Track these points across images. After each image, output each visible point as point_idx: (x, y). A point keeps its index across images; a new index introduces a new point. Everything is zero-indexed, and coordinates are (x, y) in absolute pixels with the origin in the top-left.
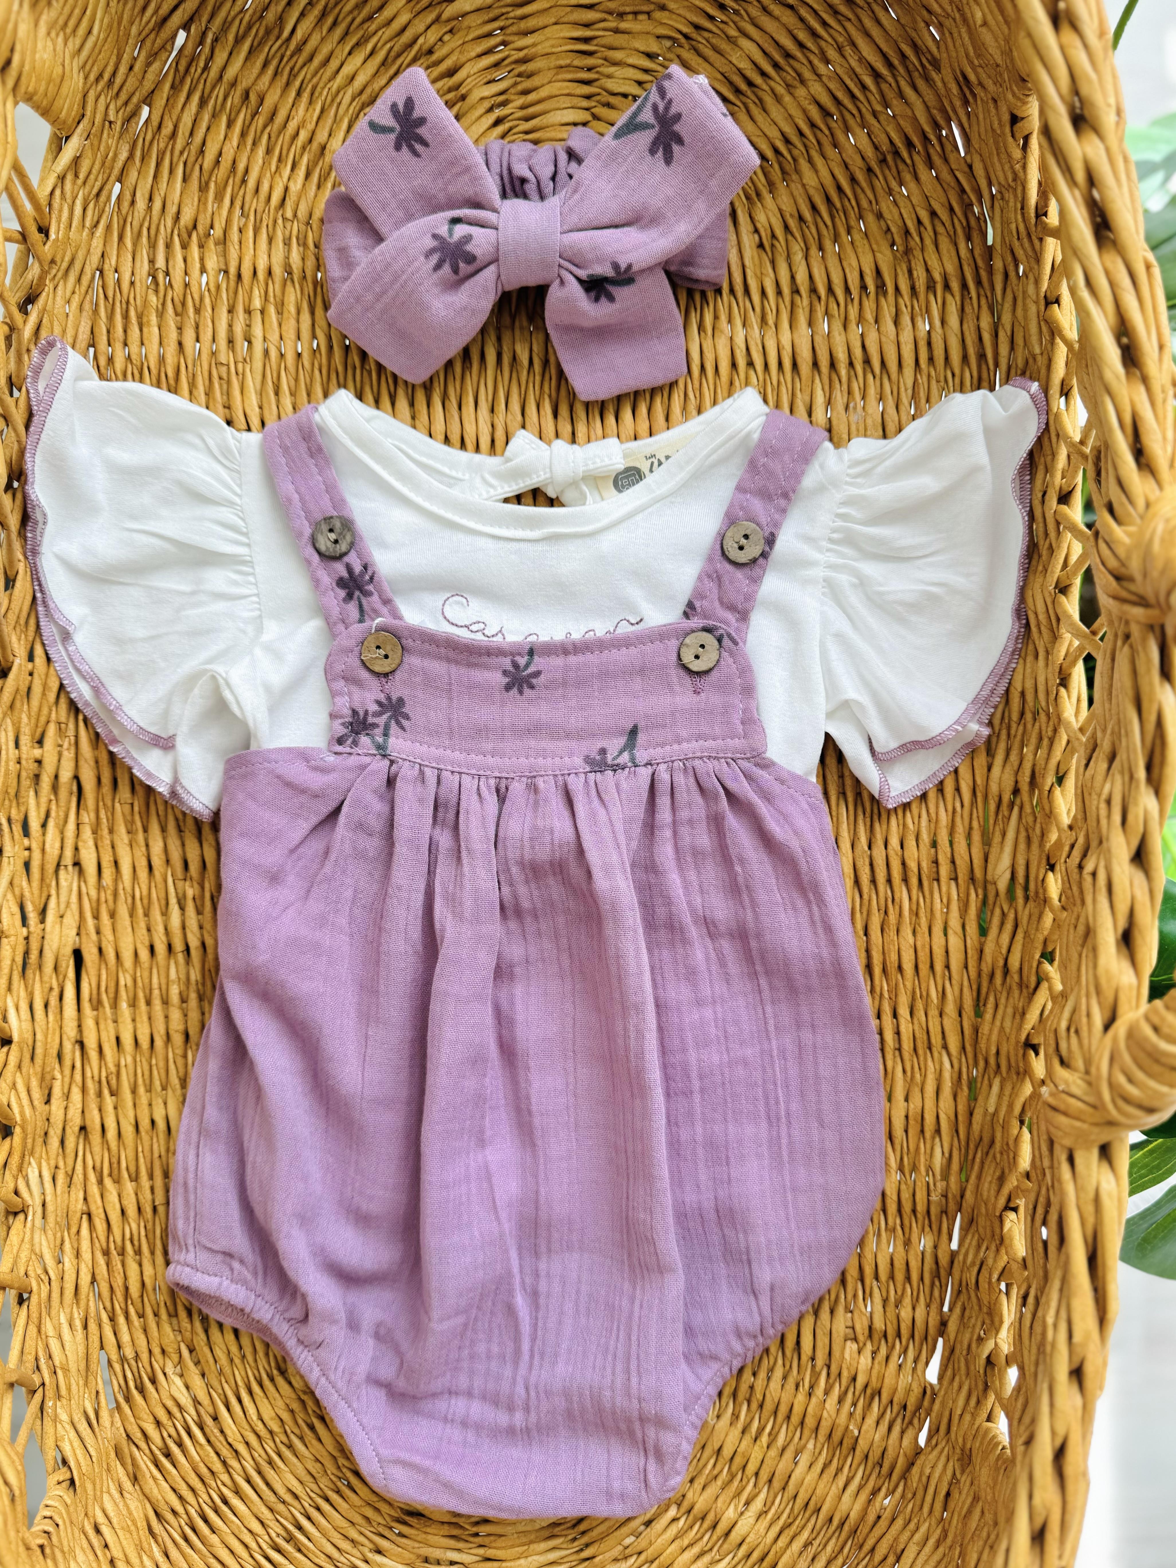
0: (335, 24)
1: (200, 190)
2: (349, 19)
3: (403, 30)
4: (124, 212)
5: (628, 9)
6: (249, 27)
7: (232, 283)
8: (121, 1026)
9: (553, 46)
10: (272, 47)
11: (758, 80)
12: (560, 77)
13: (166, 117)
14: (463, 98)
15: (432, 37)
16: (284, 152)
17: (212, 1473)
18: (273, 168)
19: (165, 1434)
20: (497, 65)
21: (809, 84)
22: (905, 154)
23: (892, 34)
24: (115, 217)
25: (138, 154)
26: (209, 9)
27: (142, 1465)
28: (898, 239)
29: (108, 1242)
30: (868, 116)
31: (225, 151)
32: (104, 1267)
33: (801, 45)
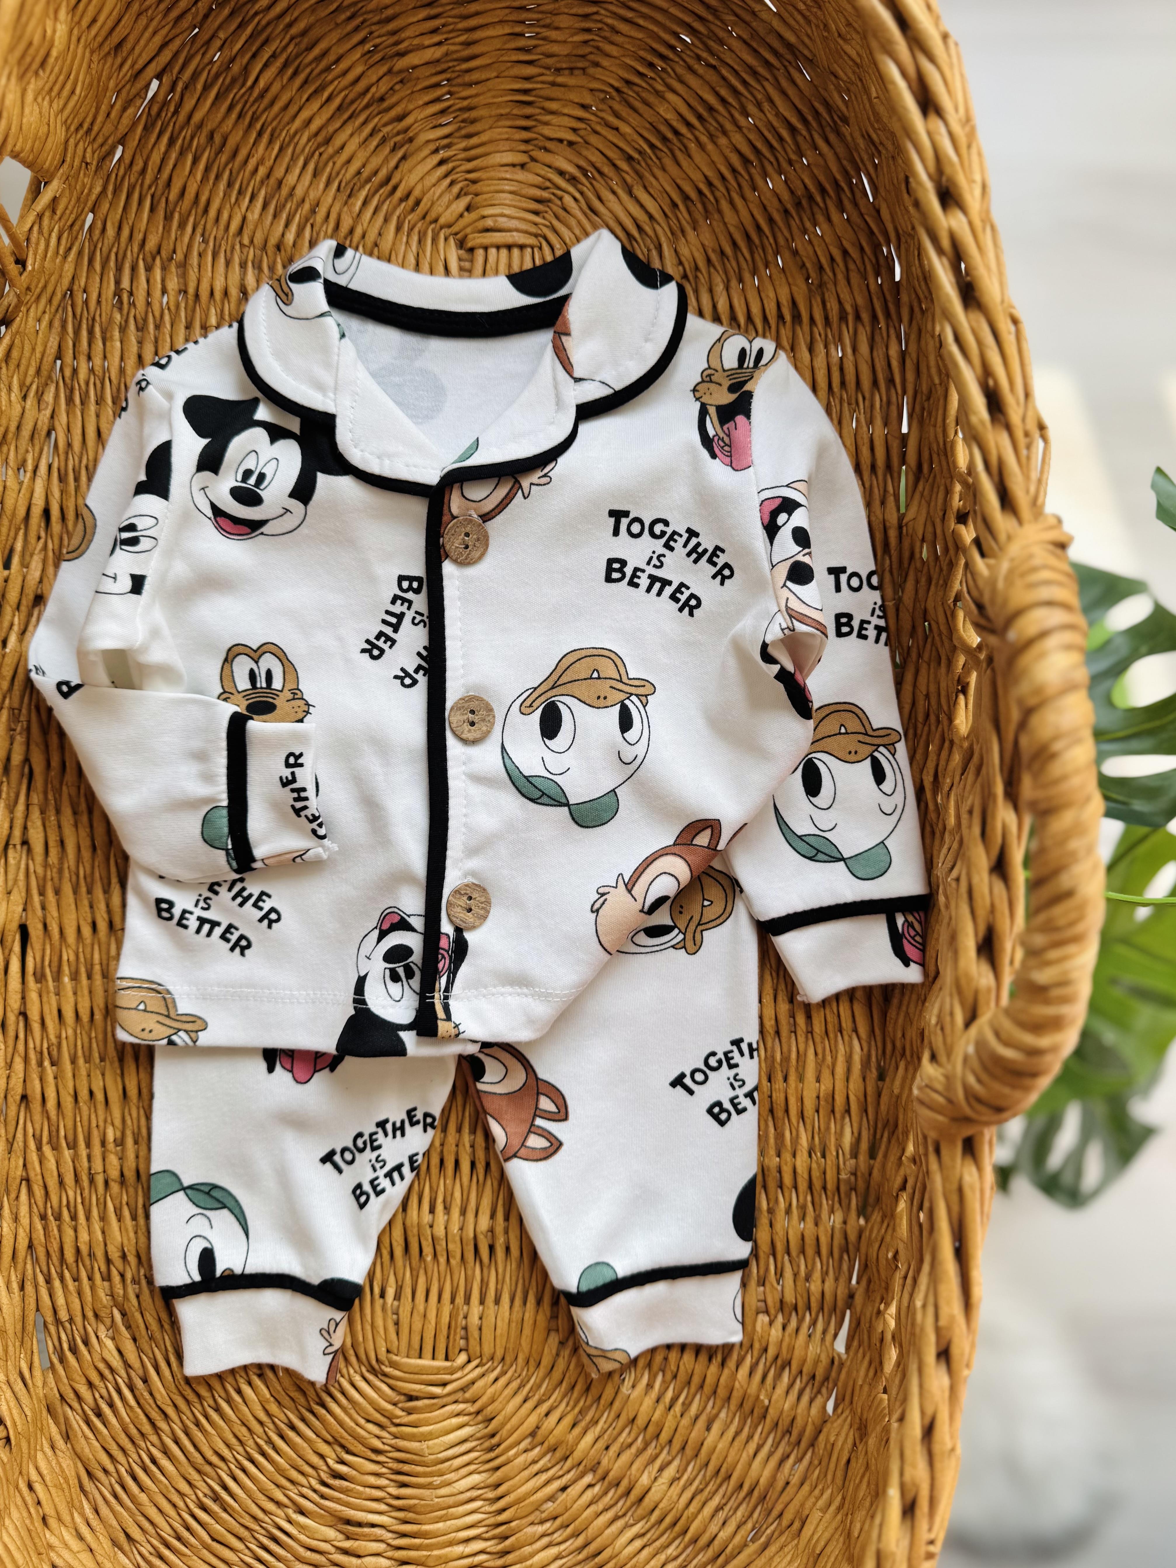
0: (295, 73)
1: (166, 219)
2: (308, 70)
3: (358, 80)
4: (95, 239)
5: (564, 66)
7: (191, 302)
8: (63, 1000)
9: (494, 97)
10: (237, 92)
11: (683, 130)
12: (500, 123)
13: (137, 156)
14: (411, 140)
16: (244, 186)
17: (142, 1435)
18: (233, 200)
19: (97, 1396)
20: (443, 112)
21: (731, 134)
22: (819, 199)
23: (807, 94)
24: (87, 244)
25: (111, 188)
26: (181, 61)
27: (74, 1423)
28: (813, 274)
29: (45, 1208)
30: (785, 165)
31: (189, 184)
32: (42, 1232)
33: (723, 101)
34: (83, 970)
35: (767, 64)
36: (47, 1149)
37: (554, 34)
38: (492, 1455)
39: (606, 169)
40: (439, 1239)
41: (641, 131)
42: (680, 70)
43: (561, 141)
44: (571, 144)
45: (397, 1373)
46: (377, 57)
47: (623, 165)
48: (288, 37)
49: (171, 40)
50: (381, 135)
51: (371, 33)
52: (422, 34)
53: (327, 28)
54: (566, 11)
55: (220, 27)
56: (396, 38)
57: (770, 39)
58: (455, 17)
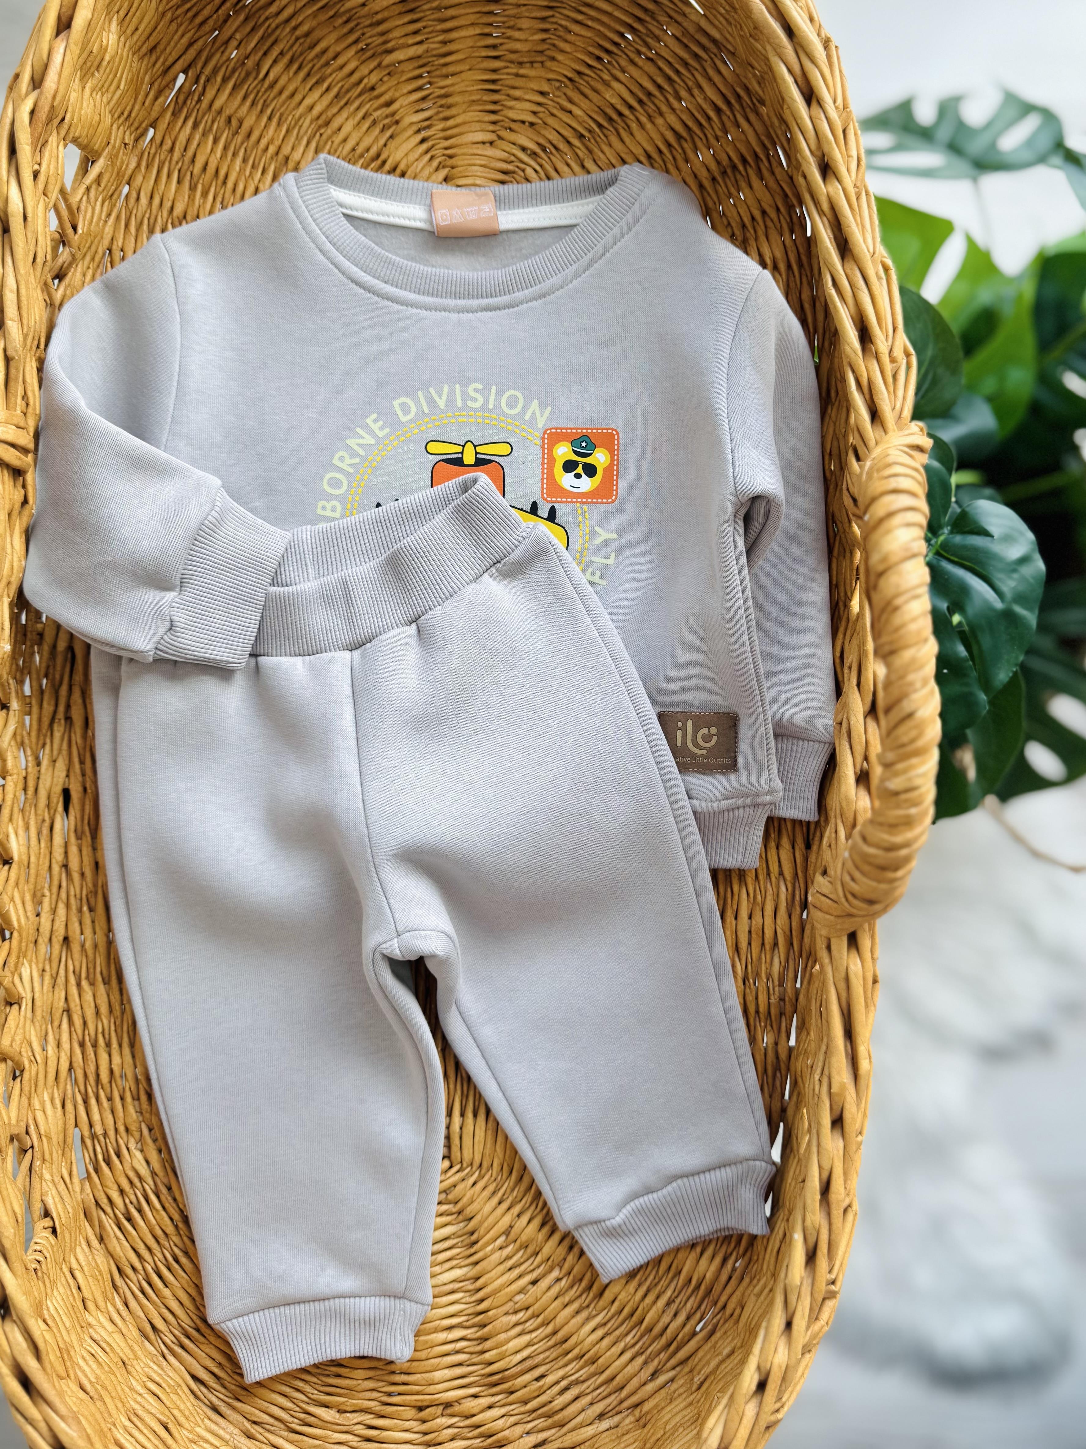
0: (300, 68)
1: (190, 189)
2: (310, 65)
3: (352, 73)
4: (130, 206)
5: (525, 60)
6: (234, 71)
9: (467, 86)
10: (251, 84)
11: (626, 112)
12: (472, 108)
13: (167, 137)
14: (397, 122)
15: (374, 78)
16: (257, 161)
17: (166, 1235)
18: (247, 173)
20: (424, 99)
21: (667, 115)
22: (741, 168)
23: (730, 80)
24: (123, 211)
25: (144, 163)
26: (203, 58)
27: (107, 1225)
28: (737, 231)
29: (84, 1035)
30: (712, 141)
31: (211, 160)
32: (80, 1056)
33: (660, 87)
35: (696, 56)
36: (84, 983)
37: (517, 34)
38: (472, 1250)
39: (562, 146)
41: (590, 114)
42: (624, 63)
43: (523, 122)
44: (532, 124)
46: (369, 54)
47: (576, 142)
48: (294, 38)
49: (195, 41)
50: (372, 118)
51: (363, 34)
52: (406, 35)
53: (326, 31)
54: (527, 14)
55: (236, 31)
56: (384, 38)
57: (699, 37)
58: (434, 20)
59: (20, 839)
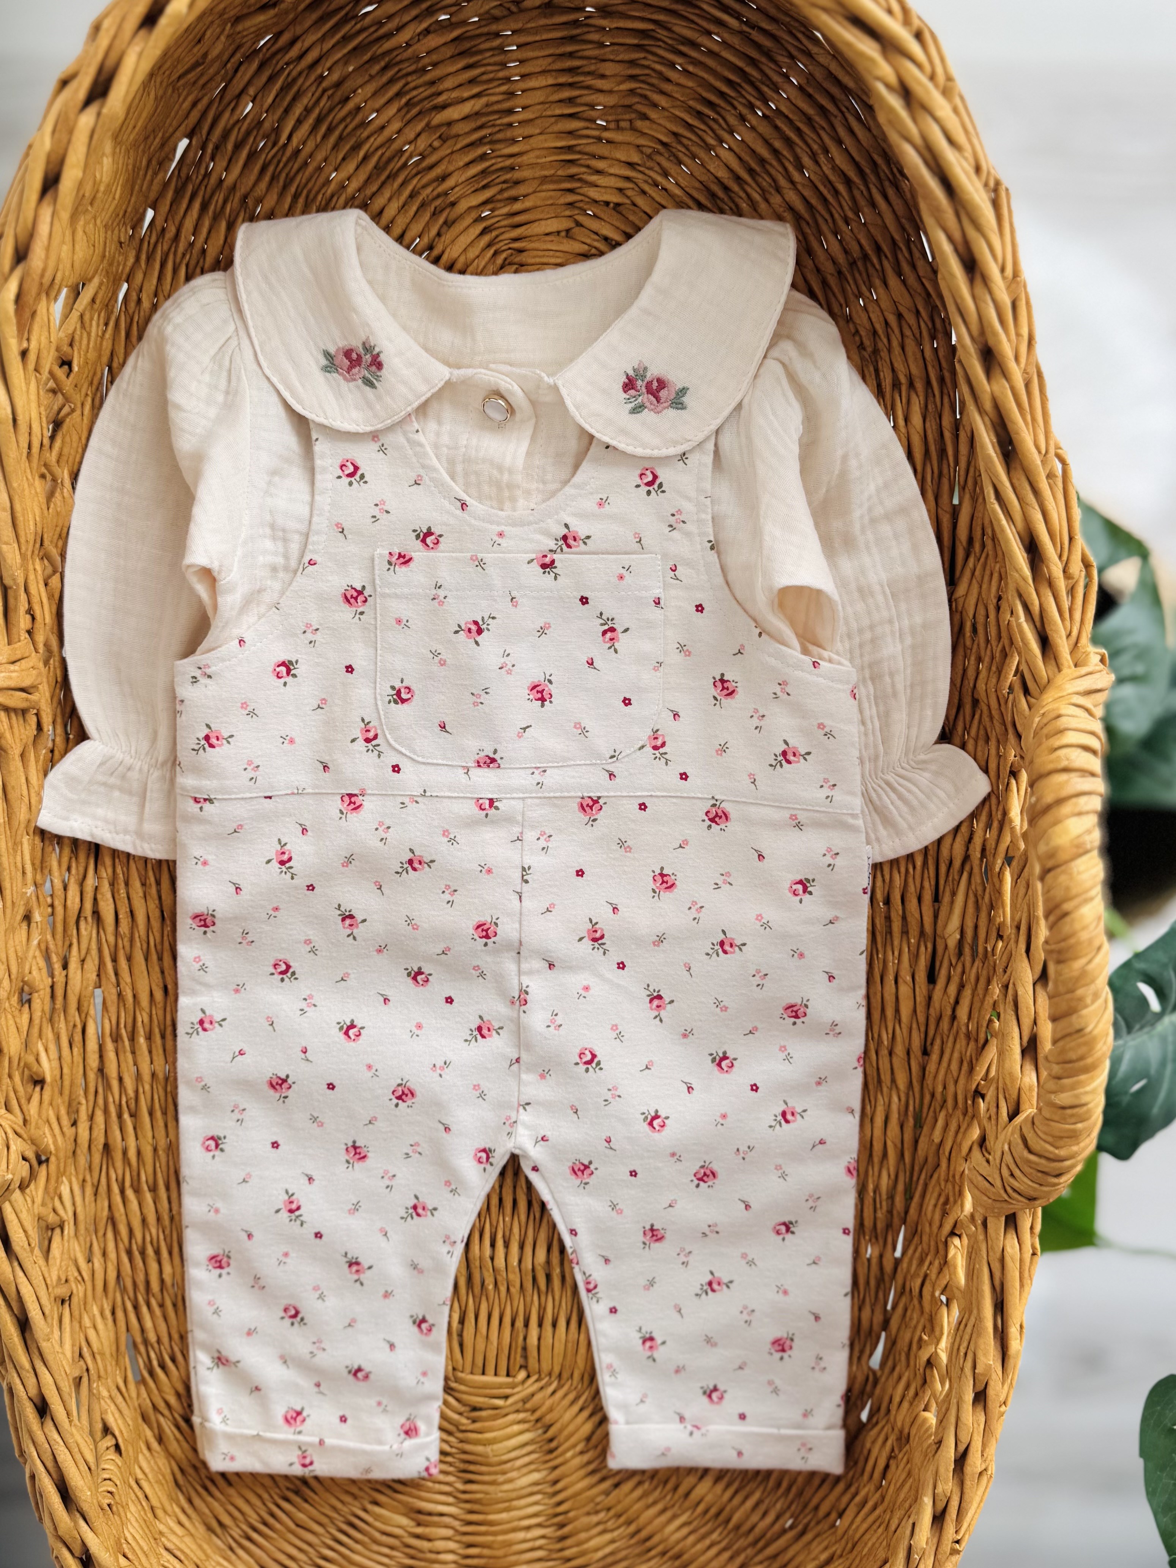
0: (330, 130)
2: (342, 126)
4: (130, 310)
5: (610, 118)
6: (248, 133)
8: (139, 1058)
9: (538, 157)
10: (269, 151)
11: (735, 188)
12: (544, 187)
13: (170, 222)
14: (452, 205)
15: (422, 144)
20: (483, 172)
21: (785, 191)
22: (875, 260)
23: (865, 144)
24: (122, 316)
25: (143, 257)
26: (209, 120)
28: (867, 342)
29: (130, 1244)
30: (841, 223)
32: (128, 1265)
34: (156, 1031)
35: (823, 110)
36: (130, 1193)
37: (599, 83)
38: (550, 1456)
40: (499, 1271)
42: (732, 121)
43: (607, 204)
44: (618, 205)
45: (462, 1388)
46: (415, 111)
48: (320, 89)
49: (199, 100)
50: (421, 198)
51: (407, 84)
52: (460, 85)
53: (360, 81)
54: (612, 57)
55: (249, 83)
56: (433, 90)
57: (827, 85)
58: (495, 64)
59: (50, 1053)
